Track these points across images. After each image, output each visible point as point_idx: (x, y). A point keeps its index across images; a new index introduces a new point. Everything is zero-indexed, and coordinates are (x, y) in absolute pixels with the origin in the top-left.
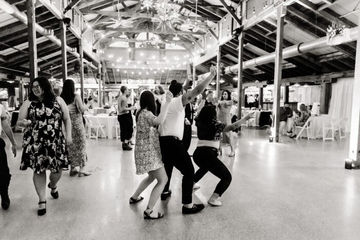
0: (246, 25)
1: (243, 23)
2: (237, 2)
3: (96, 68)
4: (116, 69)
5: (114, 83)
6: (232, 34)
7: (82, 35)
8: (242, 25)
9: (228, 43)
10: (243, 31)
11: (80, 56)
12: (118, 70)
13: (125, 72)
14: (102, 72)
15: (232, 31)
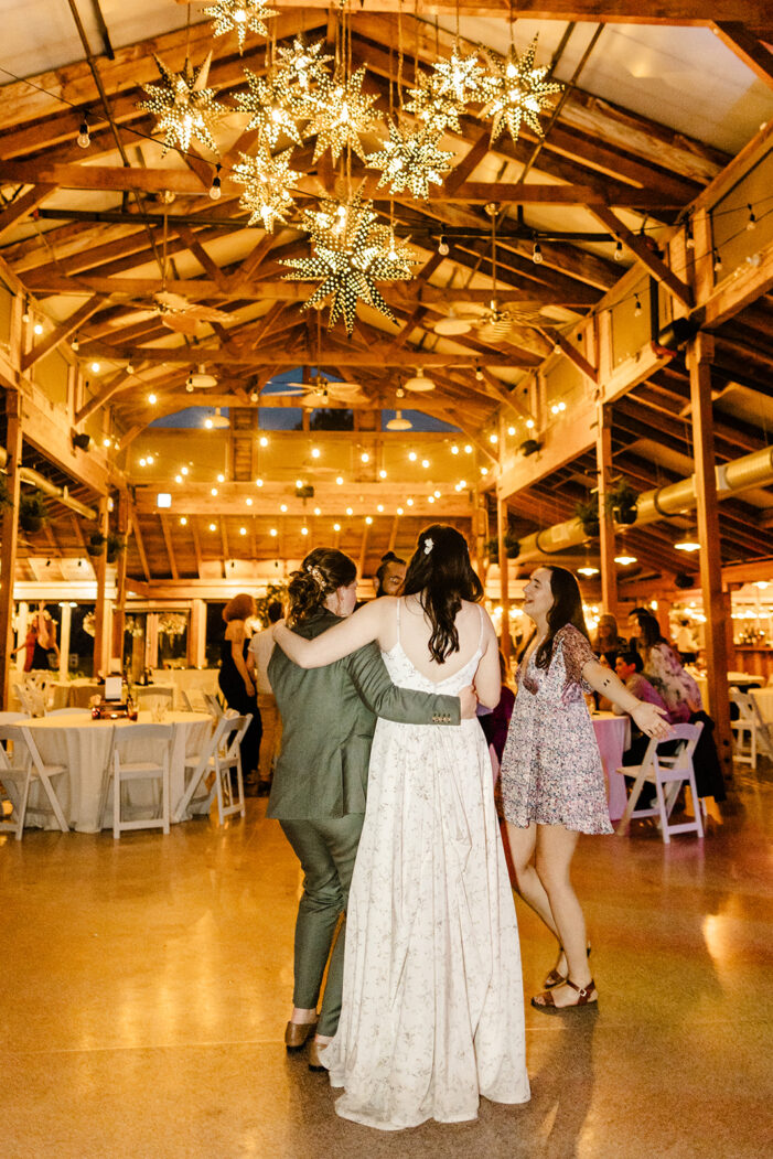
0: (715, 302)
1: (704, 297)
2: (667, 218)
3: (91, 515)
4: (174, 518)
5: (169, 576)
6: (656, 345)
7: (26, 374)
8: (700, 305)
9: (639, 389)
10: (707, 331)
11: (10, 457)
12: (183, 521)
13: (213, 528)
14: (114, 529)
15: (656, 334)
